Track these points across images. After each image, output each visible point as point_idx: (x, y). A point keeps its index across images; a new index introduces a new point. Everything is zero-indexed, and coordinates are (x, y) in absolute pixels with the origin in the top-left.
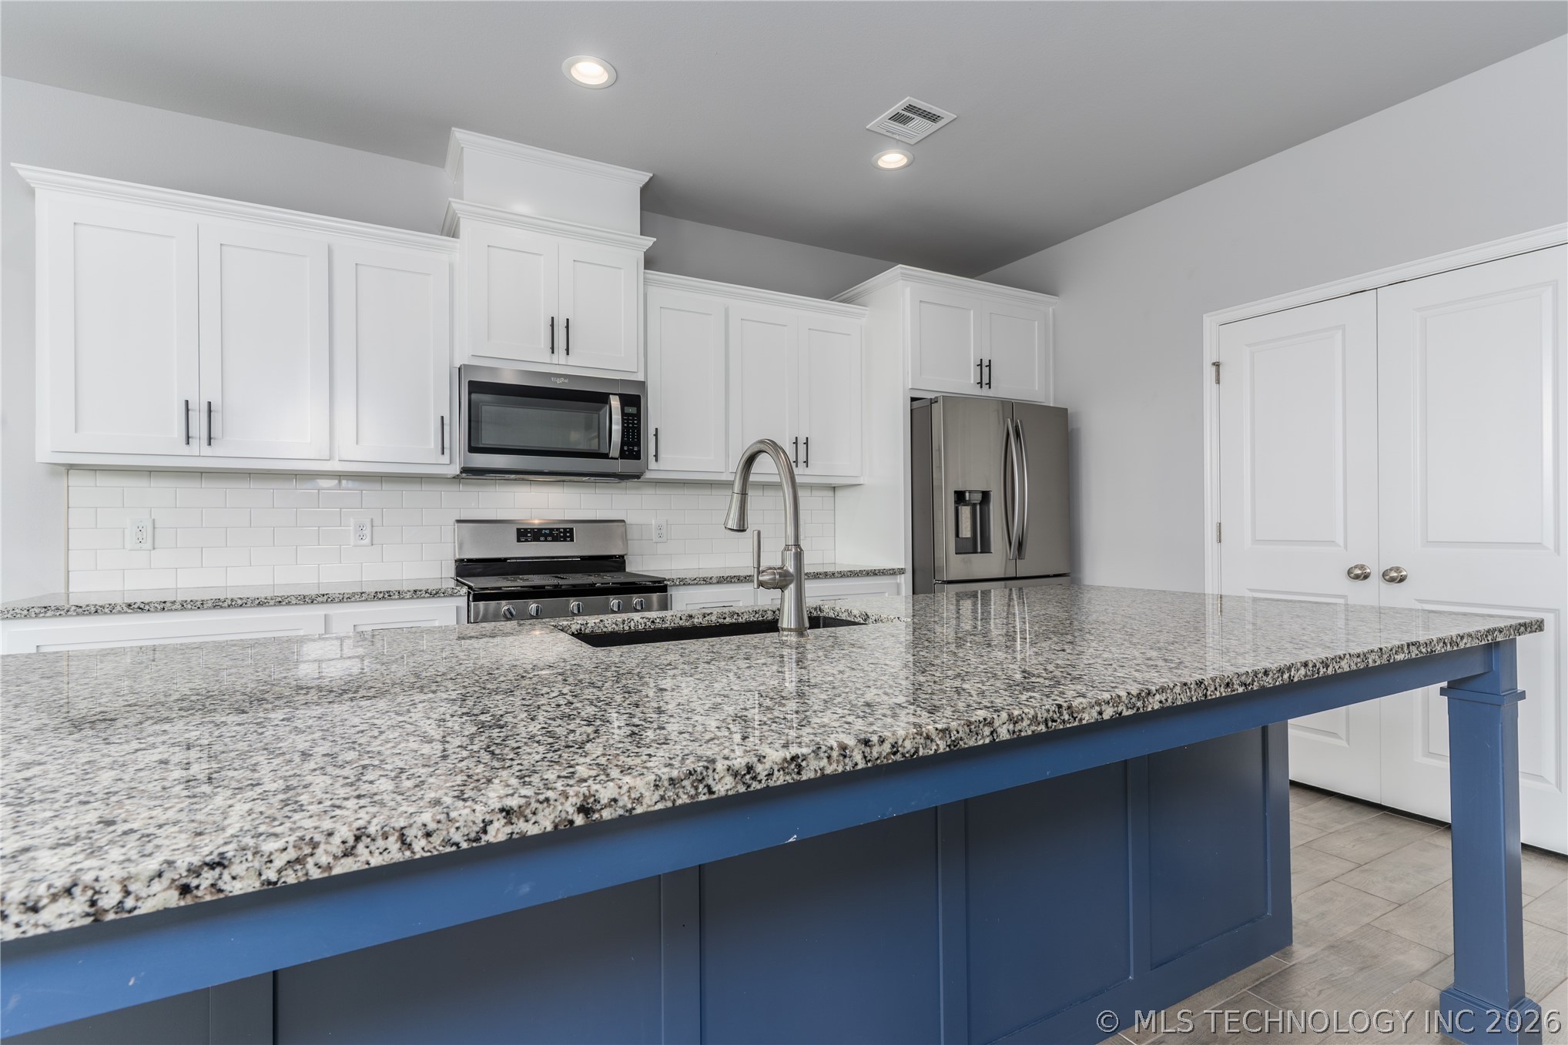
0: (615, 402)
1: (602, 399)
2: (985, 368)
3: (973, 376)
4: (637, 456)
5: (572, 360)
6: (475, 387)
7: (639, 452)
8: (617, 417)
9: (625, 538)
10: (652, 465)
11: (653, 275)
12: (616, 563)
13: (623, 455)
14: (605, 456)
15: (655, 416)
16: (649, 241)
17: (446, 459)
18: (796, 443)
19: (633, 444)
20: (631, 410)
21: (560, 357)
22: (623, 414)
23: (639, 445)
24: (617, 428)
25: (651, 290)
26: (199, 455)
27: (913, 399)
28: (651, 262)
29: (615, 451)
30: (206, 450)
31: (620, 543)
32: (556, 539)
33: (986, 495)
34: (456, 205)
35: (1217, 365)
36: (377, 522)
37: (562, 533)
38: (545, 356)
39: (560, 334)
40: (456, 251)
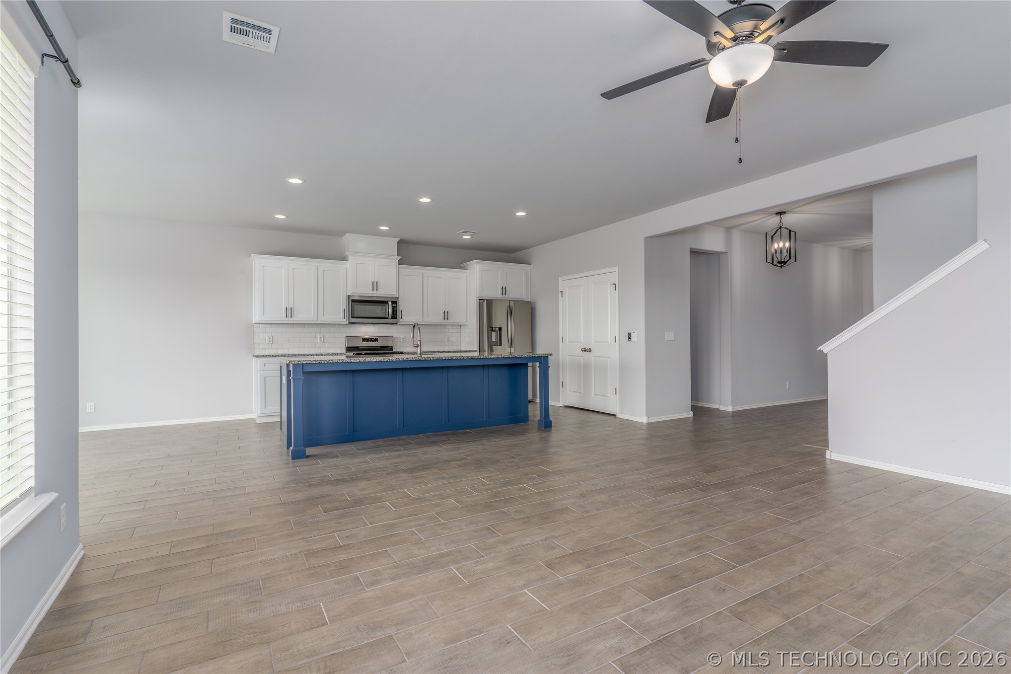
0: (390, 303)
1: (386, 302)
2: (504, 290)
3: (500, 292)
4: (396, 318)
5: (378, 292)
6: (353, 301)
7: (397, 317)
8: (390, 307)
9: (393, 341)
10: (401, 320)
11: (400, 266)
12: (391, 348)
13: (392, 318)
14: (387, 318)
15: (401, 306)
16: (400, 258)
17: (345, 320)
18: (444, 313)
19: (395, 315)
20: (395, 305)
21: (375, 292)
22: (392, 306)
23: (396, 315)
24: (390, 311)
25: (400, 270)
26: (290, 320)
27: (480, 300)
28: (400, 262)
29: (390, 317)
30: (290, 319)
31: (391, 342)
32: (373, 341)
33: (500, 329)
34: (348, 253)
35: (562, 292)
36: (325, 337)
37: (375, 340)
38: (371, 292)
39: (375, 285)
40: (348, 264)
